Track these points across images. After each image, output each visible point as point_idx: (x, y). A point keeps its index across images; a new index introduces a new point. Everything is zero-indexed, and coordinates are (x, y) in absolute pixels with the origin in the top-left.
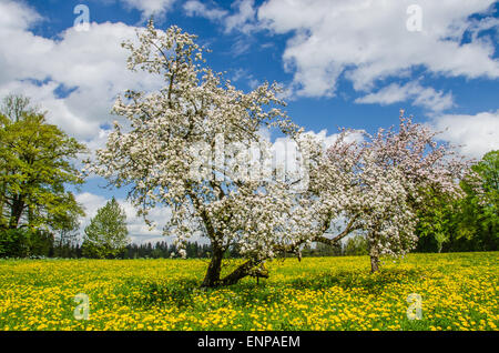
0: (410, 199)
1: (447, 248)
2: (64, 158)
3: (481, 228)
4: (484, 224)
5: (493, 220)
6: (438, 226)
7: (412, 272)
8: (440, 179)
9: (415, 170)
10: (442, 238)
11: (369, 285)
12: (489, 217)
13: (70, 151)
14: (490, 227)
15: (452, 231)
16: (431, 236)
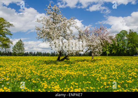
0: (101, 44)
1: (109, 55)
2: (6, 28)
3: (118, 50)
4: (119, 49)
5: (121, 48)
6: (107, 49)
7: (101, 59)
8: (108, 40)
9: (103, 37)
10: (108, 53)
11: (92, 61)
12: (120, 47)
13: (8, 26)
14: (120, 50)
15: (111, 51)
16: (105, 52)
